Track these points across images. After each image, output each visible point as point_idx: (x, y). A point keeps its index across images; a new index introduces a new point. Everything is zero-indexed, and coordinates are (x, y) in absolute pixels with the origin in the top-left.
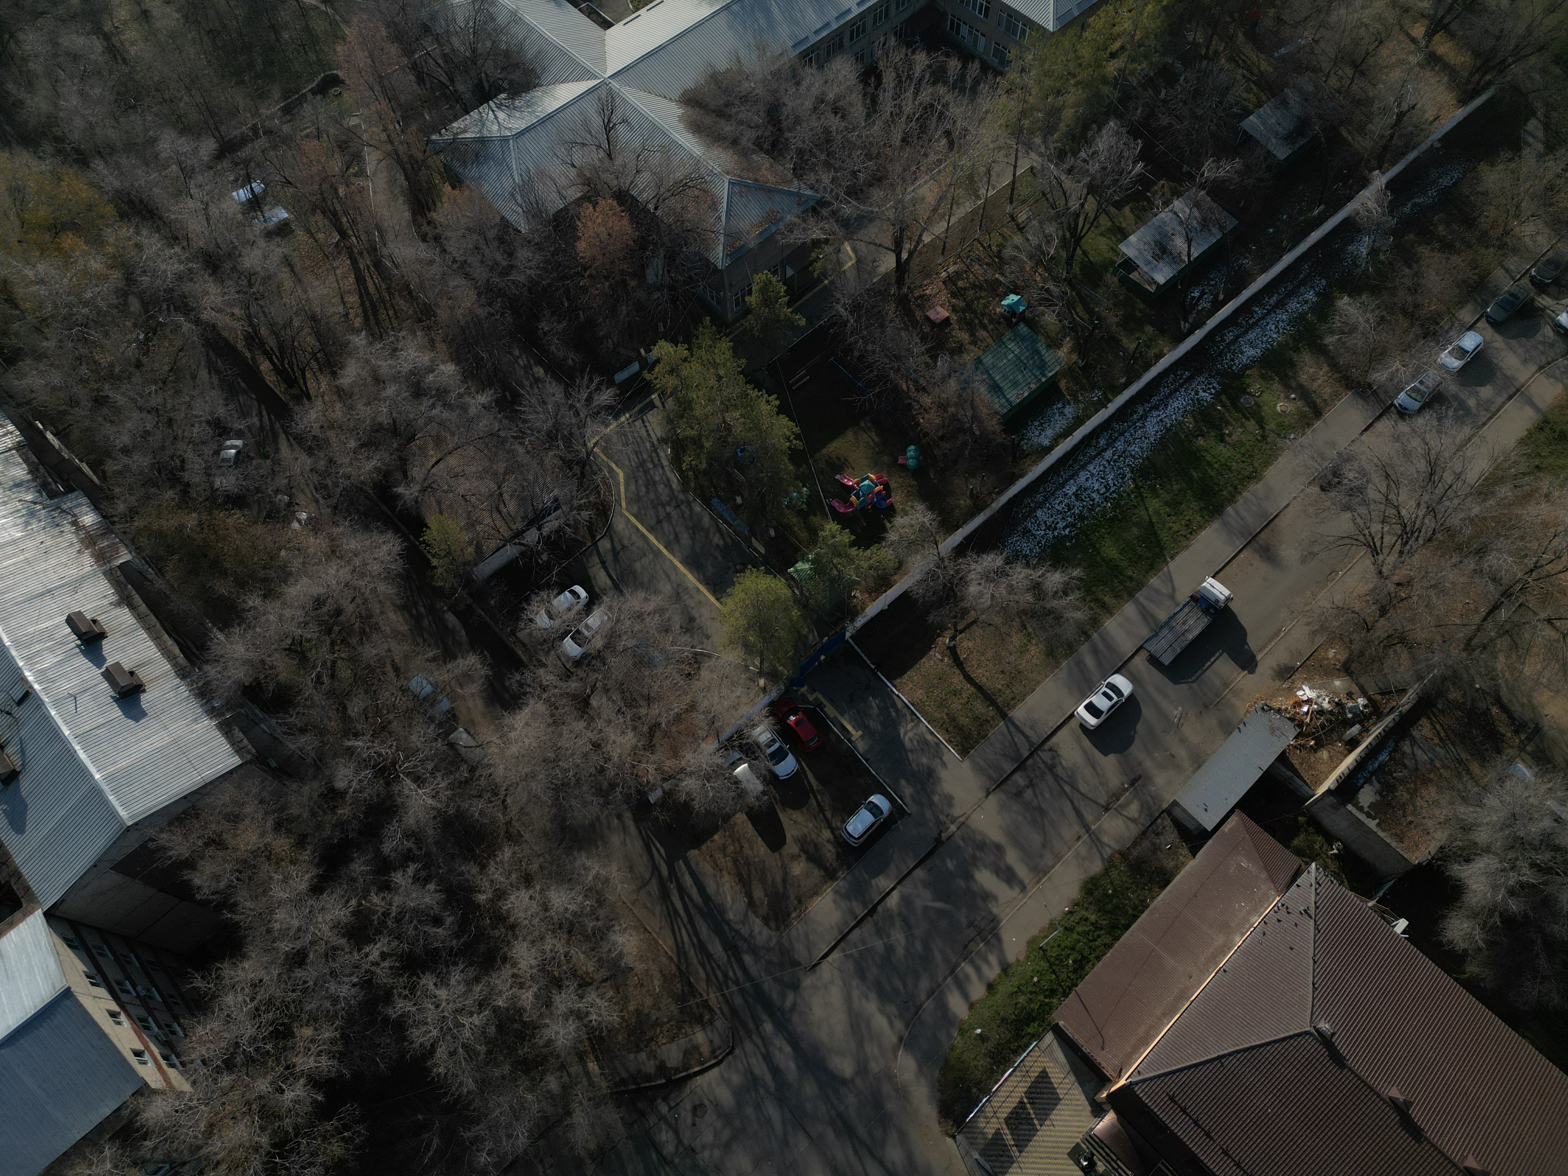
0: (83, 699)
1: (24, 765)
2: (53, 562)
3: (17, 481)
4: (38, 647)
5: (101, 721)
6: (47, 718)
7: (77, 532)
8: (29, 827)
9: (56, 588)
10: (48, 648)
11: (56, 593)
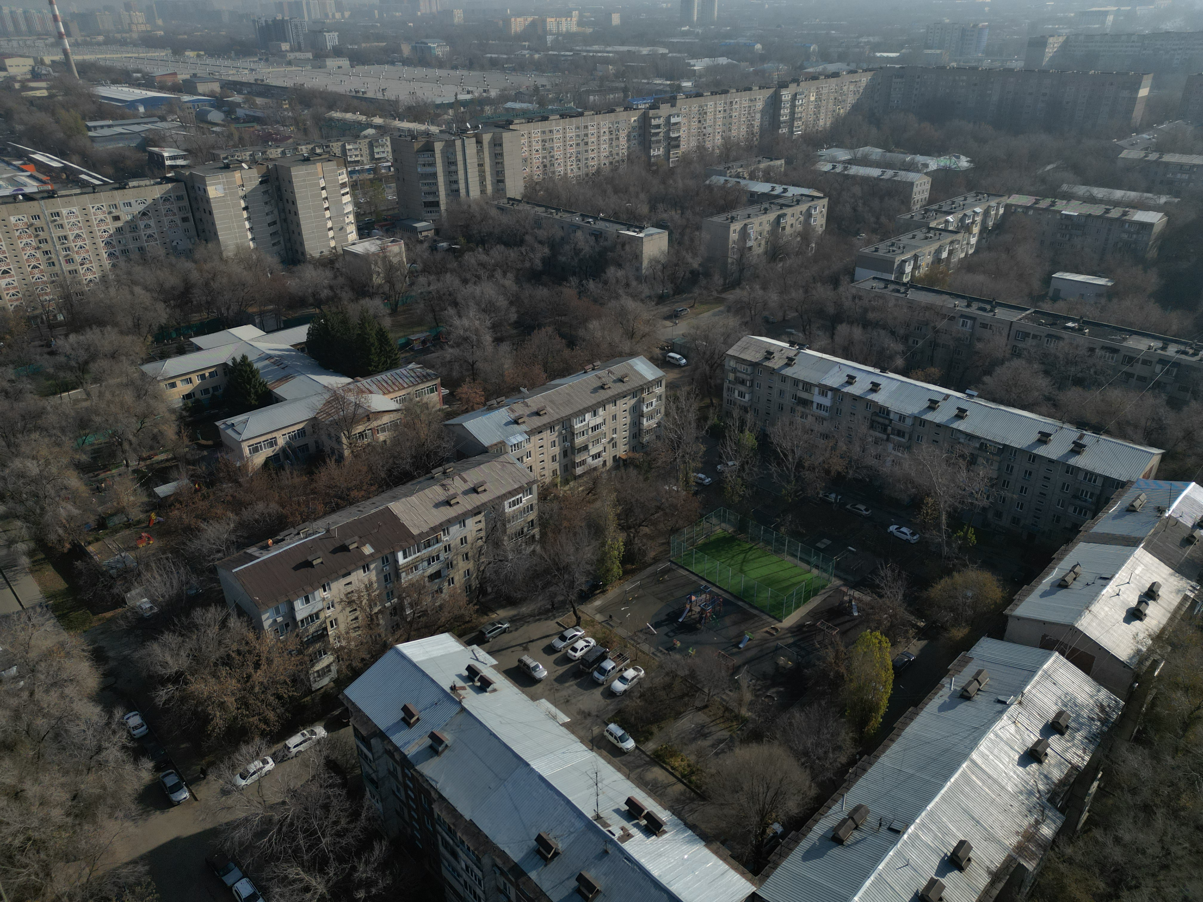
0: (908, 871)
1: (849, 846)
2: (1001, 818)
3: (1050, 776)
4: (934, 828)
5: (897, 888)
6: (886, 851)
7: (1030, 826)
8: (808, 863)
9: (982, 826)
10: (936, 835)
11: (979, 827)
